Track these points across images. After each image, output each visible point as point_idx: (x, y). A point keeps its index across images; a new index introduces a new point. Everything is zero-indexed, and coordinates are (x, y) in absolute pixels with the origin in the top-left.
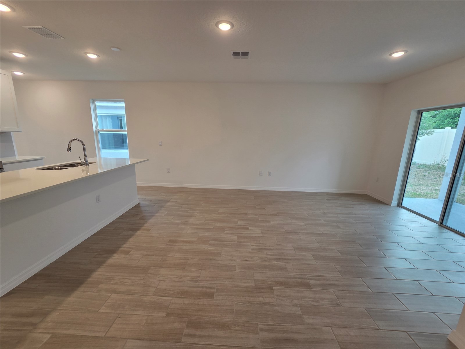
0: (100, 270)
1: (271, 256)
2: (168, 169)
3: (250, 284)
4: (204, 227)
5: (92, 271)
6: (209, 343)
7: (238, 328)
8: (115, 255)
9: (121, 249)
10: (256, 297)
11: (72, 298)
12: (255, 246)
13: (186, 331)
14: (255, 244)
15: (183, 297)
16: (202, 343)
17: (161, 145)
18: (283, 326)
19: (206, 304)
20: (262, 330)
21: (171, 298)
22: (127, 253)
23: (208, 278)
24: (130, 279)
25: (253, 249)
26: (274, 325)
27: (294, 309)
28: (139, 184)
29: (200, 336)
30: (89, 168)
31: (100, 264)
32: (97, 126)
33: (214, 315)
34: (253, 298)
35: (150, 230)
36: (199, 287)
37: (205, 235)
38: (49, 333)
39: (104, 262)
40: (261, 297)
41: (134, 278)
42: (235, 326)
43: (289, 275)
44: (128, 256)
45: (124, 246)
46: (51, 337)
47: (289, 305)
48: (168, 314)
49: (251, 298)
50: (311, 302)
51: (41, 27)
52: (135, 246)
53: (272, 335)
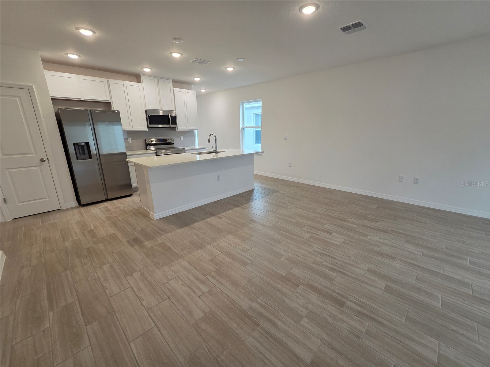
0: (200, 222)
1: (329, 264)
2: (290, 163)
3: (282, 273)
4: (287, 219)
5: (197, 221)
7: (243, 291)
8: (213, 217)
9: (219, 215)
10: (276, 282)
11: (180, 231)
12: (320, 249)
13: (213, 273)
14: (323, 248)
17: (286, 139)
18: (276, 311)
19: (237, 267)
20: (258, 303)
21: (220, 253)
22: (220, 218)
23: (254, 253)
24: (209, 233)
25: (315, 251)
26: (270, 306)
27: (302, 309)
28: (256, 172)
29: (217, 280)
30: (217, 155)
31: (203, 219)
32: (243, 124)
33: (236, 275)
34: (273, 282)
35: (245, 209)
36: (242, 255)
37: (282, 225)
38: (162, 240)
39: (205, 219)
40: (281, 285)
41: (212, 233)
42: (242, 289)
43: (330, 286)
44: (219, 220)
45: (222, 214)
46: (162, 243)
47: (300, 304)
48: (211, 260)
49: (272, 281)
50: (325, 316)
51: (196, 59)
52: (227, 216)
53: (262, 310)
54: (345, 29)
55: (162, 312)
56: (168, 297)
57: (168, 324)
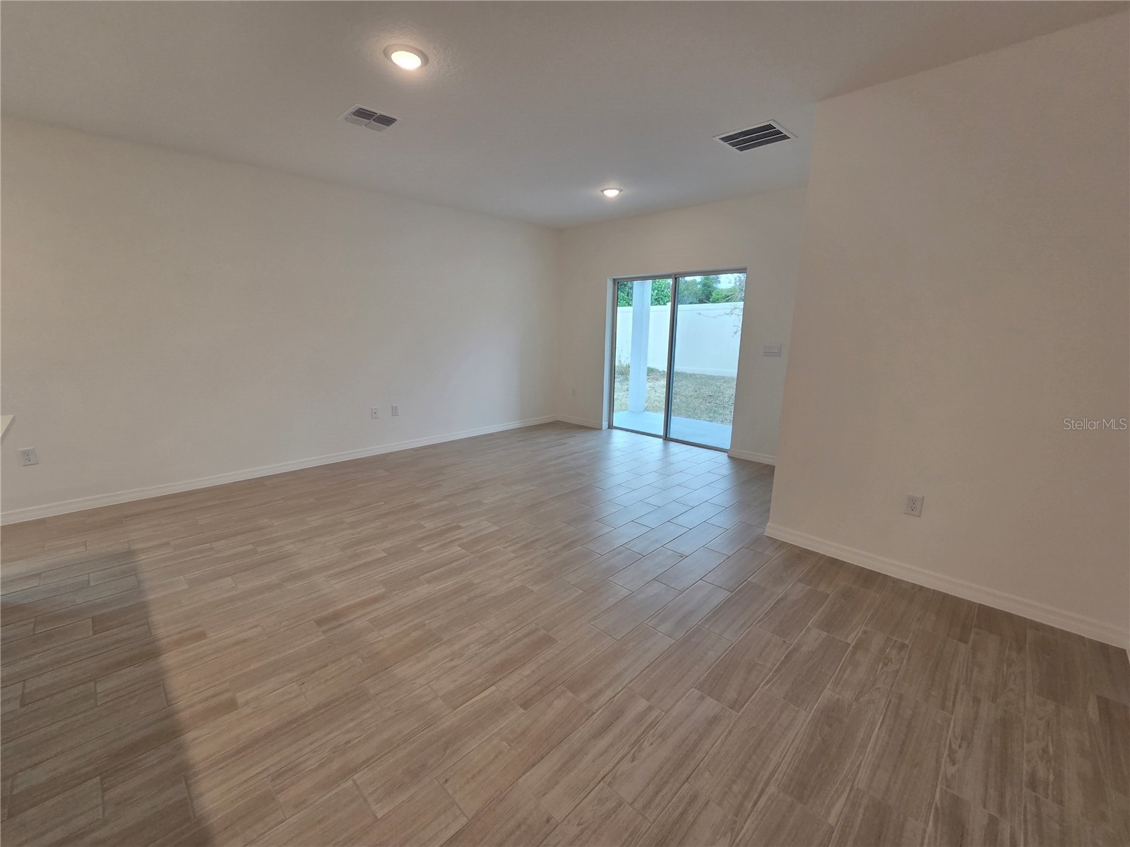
6: (627, 682)
15: (509, 671)
16: (620, 689)
19: (558, 652)
21: (493, 688)
29: (608, 686)
33: (587, 654)
36: (513, 644)
37: (390, 573)
48: (525, 706)
54: (363, 114)
55: (734, 782)
56: (684, 783)
57: (754, 757)
